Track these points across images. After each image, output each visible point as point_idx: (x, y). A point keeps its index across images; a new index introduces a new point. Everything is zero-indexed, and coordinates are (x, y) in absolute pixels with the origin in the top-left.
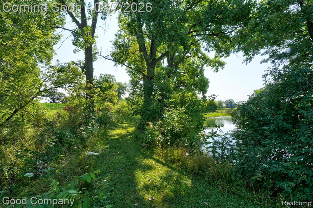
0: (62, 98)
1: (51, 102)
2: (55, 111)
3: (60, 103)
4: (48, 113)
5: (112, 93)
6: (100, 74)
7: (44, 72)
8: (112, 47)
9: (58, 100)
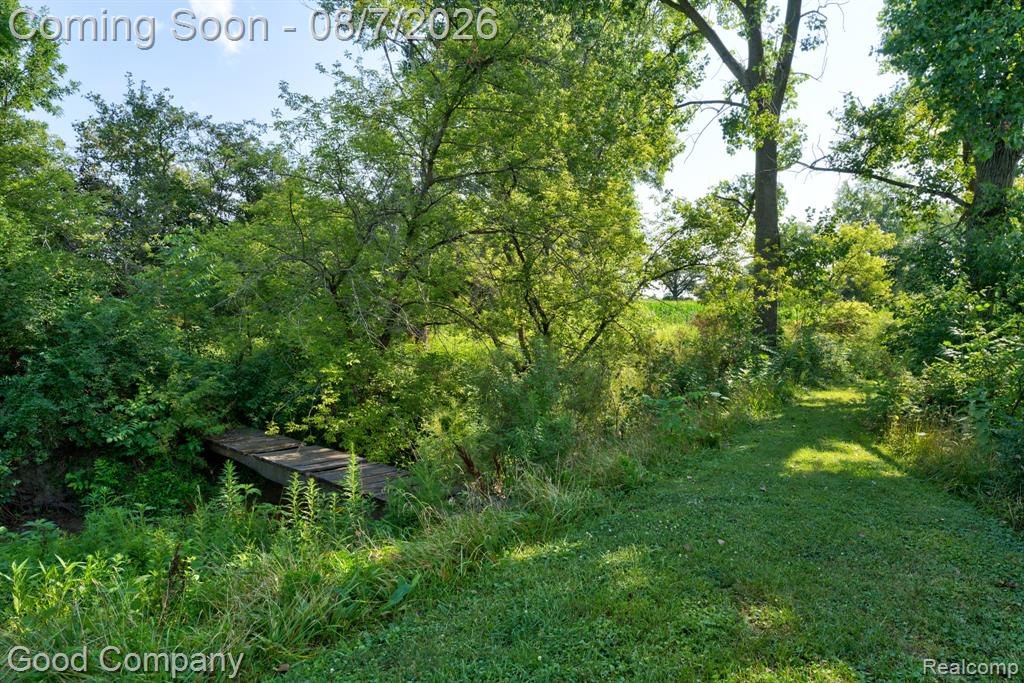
0: (698, 282)
1: (667, 298)
2: (674, 328)
3: (692, 299)
4: (658, 332)
5: (868, 266)
6: (807, 210)
7: (654, 234)
8: (836, 128)
9: (689, 289)
